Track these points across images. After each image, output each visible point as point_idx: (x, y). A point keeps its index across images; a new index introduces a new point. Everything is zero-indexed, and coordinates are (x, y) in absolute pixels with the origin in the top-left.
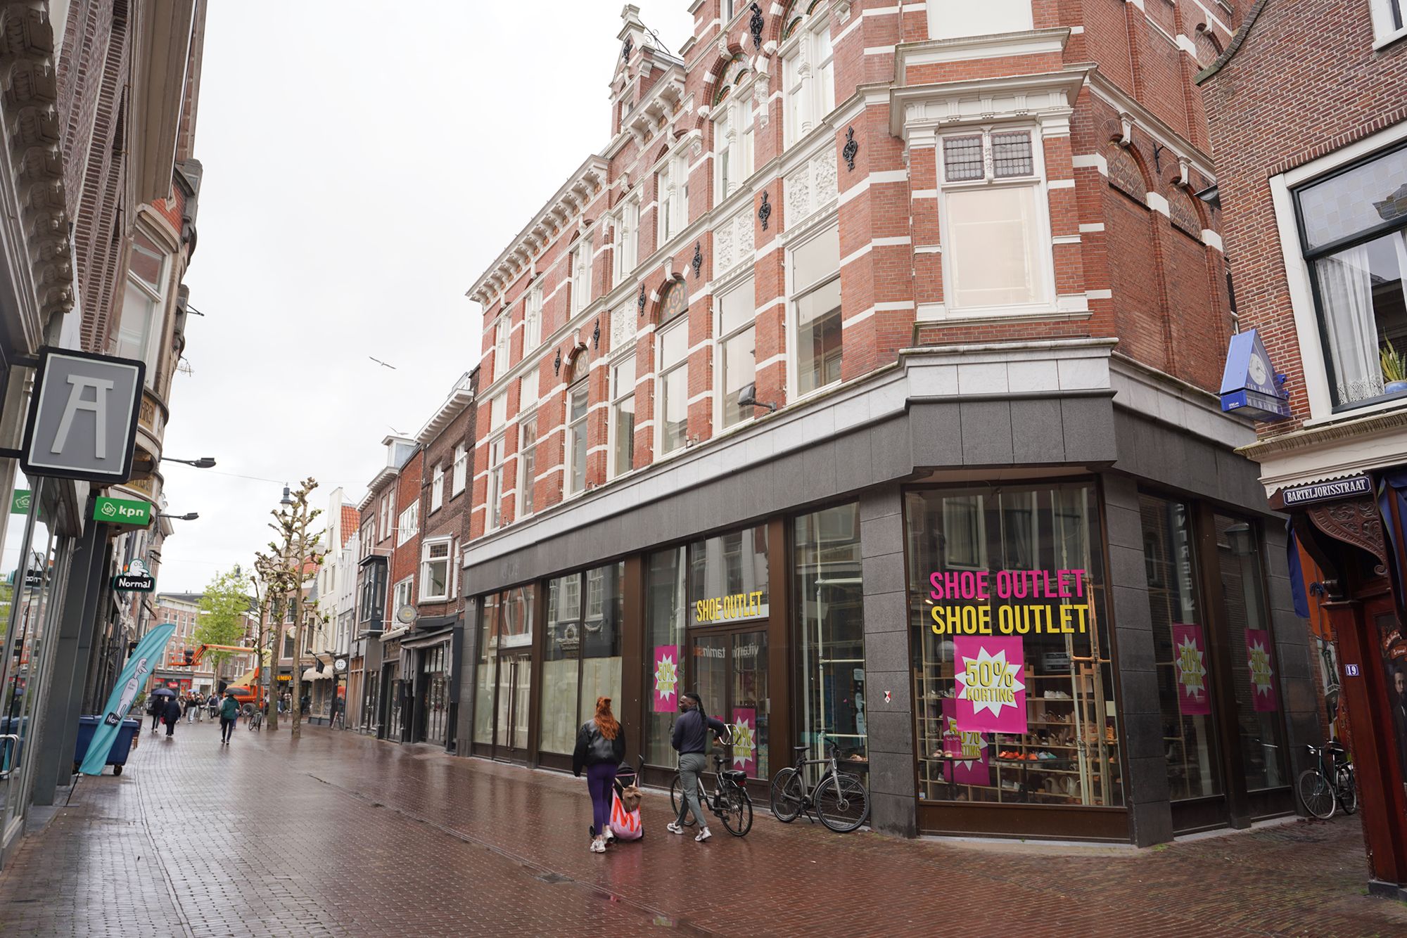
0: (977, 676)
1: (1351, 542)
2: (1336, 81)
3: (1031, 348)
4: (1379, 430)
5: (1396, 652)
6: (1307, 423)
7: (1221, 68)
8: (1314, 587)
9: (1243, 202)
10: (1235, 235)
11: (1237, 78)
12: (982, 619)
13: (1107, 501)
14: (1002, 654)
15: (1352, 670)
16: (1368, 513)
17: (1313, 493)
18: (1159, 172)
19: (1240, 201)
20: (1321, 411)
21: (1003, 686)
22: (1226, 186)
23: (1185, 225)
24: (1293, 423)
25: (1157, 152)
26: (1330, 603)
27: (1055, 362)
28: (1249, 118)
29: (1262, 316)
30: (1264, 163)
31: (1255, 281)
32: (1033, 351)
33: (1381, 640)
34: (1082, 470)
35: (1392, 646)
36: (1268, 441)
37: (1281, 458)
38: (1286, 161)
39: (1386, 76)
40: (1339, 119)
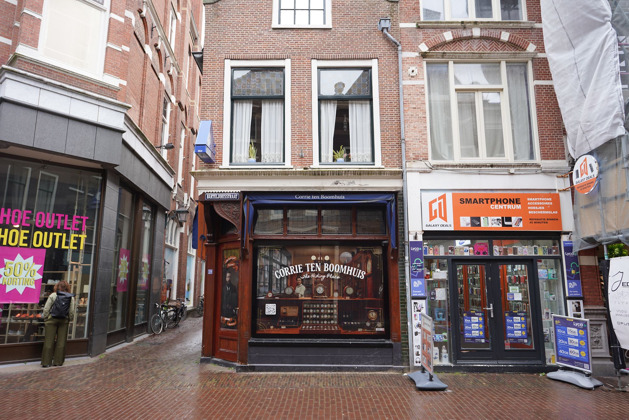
0: (12, 271)
1: (227, 219)
2: (257, 32)
3: (87, 95)
4: (247, 176)
5: (229, 265)
6: (220, 167)
7: (215, 2)
8: (202, 236)
9: (213, 64)
10: (206, 77)
11: (220, 10)
12: (23, 238)
13: (108, 184)
14: (31, 259)
15: (210, 272)
16: (235, 208)
17: (218, 196)
18: (152, 37)
19: (212, 64)
20: (226, 164)
21: (28, 276)
22: (207, 54)
23: (155, 67)
24: (215, 166)
25: (152, 28)
26: (207, 244)
27: (98, 107)
28: (222, 30)
29: (211, 116)
30: (224, 52)
32: (87, 97)
33: (224, 259)
34: (98, 166)
35: (228, 262)
36: (204, 170)
37: (207, 179)
38: (233, 55)
39: (273, 39)
40: (255, 48)
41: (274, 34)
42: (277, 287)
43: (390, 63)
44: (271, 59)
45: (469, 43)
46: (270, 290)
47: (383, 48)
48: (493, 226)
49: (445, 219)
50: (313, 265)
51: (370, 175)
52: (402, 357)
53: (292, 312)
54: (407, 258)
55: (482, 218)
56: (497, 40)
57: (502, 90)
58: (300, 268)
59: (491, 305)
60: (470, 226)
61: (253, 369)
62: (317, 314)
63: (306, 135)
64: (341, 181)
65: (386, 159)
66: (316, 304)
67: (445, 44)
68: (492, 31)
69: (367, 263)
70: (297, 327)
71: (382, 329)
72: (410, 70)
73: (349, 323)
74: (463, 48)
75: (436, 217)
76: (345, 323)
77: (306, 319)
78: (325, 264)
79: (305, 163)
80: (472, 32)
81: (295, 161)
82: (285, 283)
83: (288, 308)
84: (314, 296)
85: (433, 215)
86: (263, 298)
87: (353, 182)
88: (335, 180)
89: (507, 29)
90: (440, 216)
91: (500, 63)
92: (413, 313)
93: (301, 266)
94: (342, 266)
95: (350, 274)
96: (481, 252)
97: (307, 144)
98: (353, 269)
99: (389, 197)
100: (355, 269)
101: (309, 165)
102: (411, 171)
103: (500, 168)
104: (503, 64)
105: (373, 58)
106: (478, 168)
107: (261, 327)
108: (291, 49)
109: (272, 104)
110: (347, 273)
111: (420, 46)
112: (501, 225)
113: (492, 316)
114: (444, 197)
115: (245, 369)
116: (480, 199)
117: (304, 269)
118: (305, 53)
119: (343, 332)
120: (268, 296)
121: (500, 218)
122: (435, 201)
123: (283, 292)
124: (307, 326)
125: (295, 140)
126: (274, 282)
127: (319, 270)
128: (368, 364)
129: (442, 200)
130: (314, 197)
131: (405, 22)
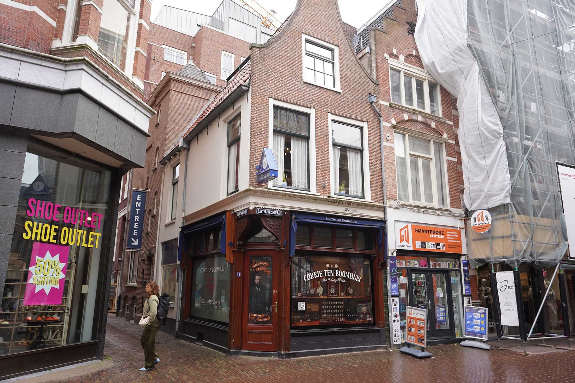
0: (42, 269)
1: (272, 231)
2: (292, 82)
3: (132, 96)
4: (289, 197)
5: (258, 269)
6: (268, 187)
7: (262, 48)
8: (231, 243)
9: (260, 99)
10: (255, 109)
11: (265, 55)
14: (57, 256)
15: (239, 274)
16: (277, 223)
17: (266, 212)
19: (259, 99)
20: (270, 185)
21: (54, 276)
24: (263, 185)
26: (234, 250)
27: (135, 109)
28: (267, 73)
29: (259, 143)
30: (269, 91)
31: (260, 130)
32: (131, 98)
33: (251, 265)
35: (257, 267)
36: (257, 189)
38: (275, 95)
39: (304, 91)
40: (291, 94)
41: (304, 87)
42: (304, 288)
43: (375, 127)
44: (302, 106)
45: (415, 124)
46: (300, 291)
47: (371, 116)
48: (432, 248)
49: (408, 242)
50: (329, 271)
51: (367, 207)
52: (386, 338)
53: (315, 308)
54: (388, 268)
55: (426, 243)
56: (429, 126)
57: (431, 159)
58: (320, 274)
59: (429, 300)
60: (420, 247)
61: (294, 355)
62: (331, 309)
63: (326, 171)
64: (349, 209)
65: (374, 196)
66: (330, 301)
67: (404, 121)
68: (427, 119)
69: (360, 271)
70: (318, 320)
71: (371, 319)
72: (387, 135)
73: (351, 316)
74: (412, 127)
75: (403, 240)
76: (348, 315)
77: (324, 313)
78: (336, 271)
79: (326, 192)
80: (418, 118)
81: (319, 189)
82: (310, 285)
83: (312, 305)
84: (329, 296)
85: (402, 239)
86: (294, 297)
87: (356, 211)
88: (345, 208)
89: (434, 120)
90: (406, 240)
91: (430, 141)
92: (392, 307)
93: (321, 272)
94: (347, 272)
95: (352, 279)
96: (424, 265)
97: (327, 177)
98: (354, 275)
99: (382, 225)
100: (355, 275)
101: (328, 194)
102: (389, 207)
103: (432, 211)
104: (432, 142)
105: (365, 121)
106: (422, 209)
107: (295, 320)
108: (316, 101)
109: (299, 140)
110: (350, 278)
111: (391, 120)
112: (435, 248)
113: (430, 308)
114: (407, 227)
115: (289, 356)
116: (425, 230)
117: (323, 274)
118: (324, 107)
119: (347, 322)
120: (298, 296)
121: (435, 243)
122: (402, 229)
123: (308, 292)
124: (325, 319)
125: (319, 173)
126: (302, 284)
127: (333, 275)
128: (366, 345)
129: (406, 229)
130: (338, 220)
131: (383, 101)
